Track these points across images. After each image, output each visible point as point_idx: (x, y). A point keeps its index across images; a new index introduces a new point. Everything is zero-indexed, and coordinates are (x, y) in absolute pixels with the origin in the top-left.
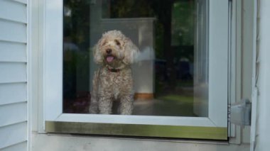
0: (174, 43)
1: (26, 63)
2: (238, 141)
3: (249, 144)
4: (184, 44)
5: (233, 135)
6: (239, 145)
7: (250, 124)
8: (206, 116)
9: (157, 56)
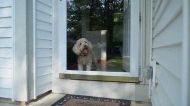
0: (114, 41)
1: (51, 49)
2: (143, 83)
3: (148, 85)
4: (118, 41)
5: (141, 80)
6: (144, 85)
7: (152, 78)
8: (129, 72)
9: (107, 46)
